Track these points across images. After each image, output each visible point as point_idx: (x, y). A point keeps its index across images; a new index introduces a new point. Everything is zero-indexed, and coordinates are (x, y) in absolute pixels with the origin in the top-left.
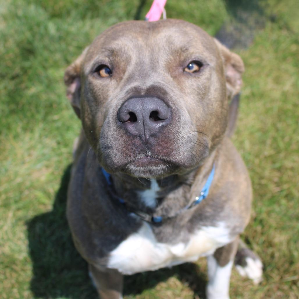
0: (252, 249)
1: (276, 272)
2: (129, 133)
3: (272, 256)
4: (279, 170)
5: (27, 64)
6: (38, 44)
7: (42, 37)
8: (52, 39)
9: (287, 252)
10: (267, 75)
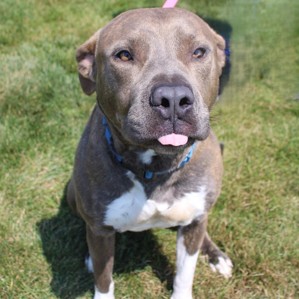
0: (224, 250)
1: (245, 269)
2: (162, 116)
3: (242, 257)
4: (247, 190)
5: (47, 104)
6: (56, 91)
7: (60, 85)
8: (68, 87)
9: (254, 254)
10: (239, 122)
